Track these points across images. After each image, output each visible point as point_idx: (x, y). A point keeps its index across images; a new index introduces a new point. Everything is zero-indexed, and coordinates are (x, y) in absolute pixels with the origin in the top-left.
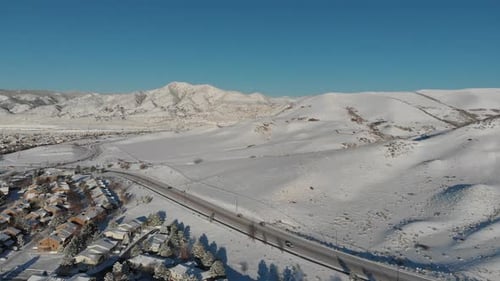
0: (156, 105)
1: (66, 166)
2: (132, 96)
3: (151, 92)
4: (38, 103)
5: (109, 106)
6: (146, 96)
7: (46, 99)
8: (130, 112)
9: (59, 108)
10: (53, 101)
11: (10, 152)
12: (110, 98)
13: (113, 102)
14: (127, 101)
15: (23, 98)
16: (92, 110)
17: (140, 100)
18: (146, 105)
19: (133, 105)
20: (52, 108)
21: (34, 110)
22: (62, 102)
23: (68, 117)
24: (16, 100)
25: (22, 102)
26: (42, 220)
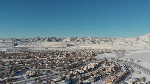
0: (143, 41)
1: (114, 59)
2: (135, 39)
3: (141, 37)
4: (107, 41)
5: (127, 41)
6: (139, 38)
7: (109, 40)
8: (134, 43)
9: (112, 42)
10: (111, 40)
11: (99, 54)
12: (128, 39)
13: (128, 40)
14: (133, 40)
15: (103, 39)
16: (123, 43)
17: (138, 39)
18: (140, 41)
19: (135, 41)
20: (110, 42)
21: (106, 43)
22: (113, 40)
23: (115, 45)
24: (101, 40)
25: (103, 41)
26: (107, 74)
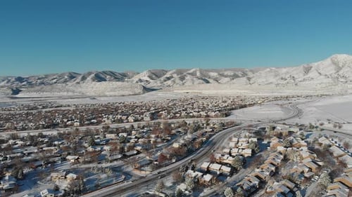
0: (320, 73)
2: (301, 68)
3: (316, 64)
4: (235, 76)
5: (283, 76)
6: (311, 67)
7: (239, 73)
8: (300, 80)
9: (249, 79)
10: (244, 74)
12: (284, 70)
13: (287, 73)
14: (297, 72)
15: (226, 73)
16: (272, 79)
17: (307, 70)
18: (312, 74)
19: (301, 75)
20: (245, 79)
21: (235, 80)
22: (250, 75)
23: (256, 85)
24: (222, 75)
25: (226, 76)
